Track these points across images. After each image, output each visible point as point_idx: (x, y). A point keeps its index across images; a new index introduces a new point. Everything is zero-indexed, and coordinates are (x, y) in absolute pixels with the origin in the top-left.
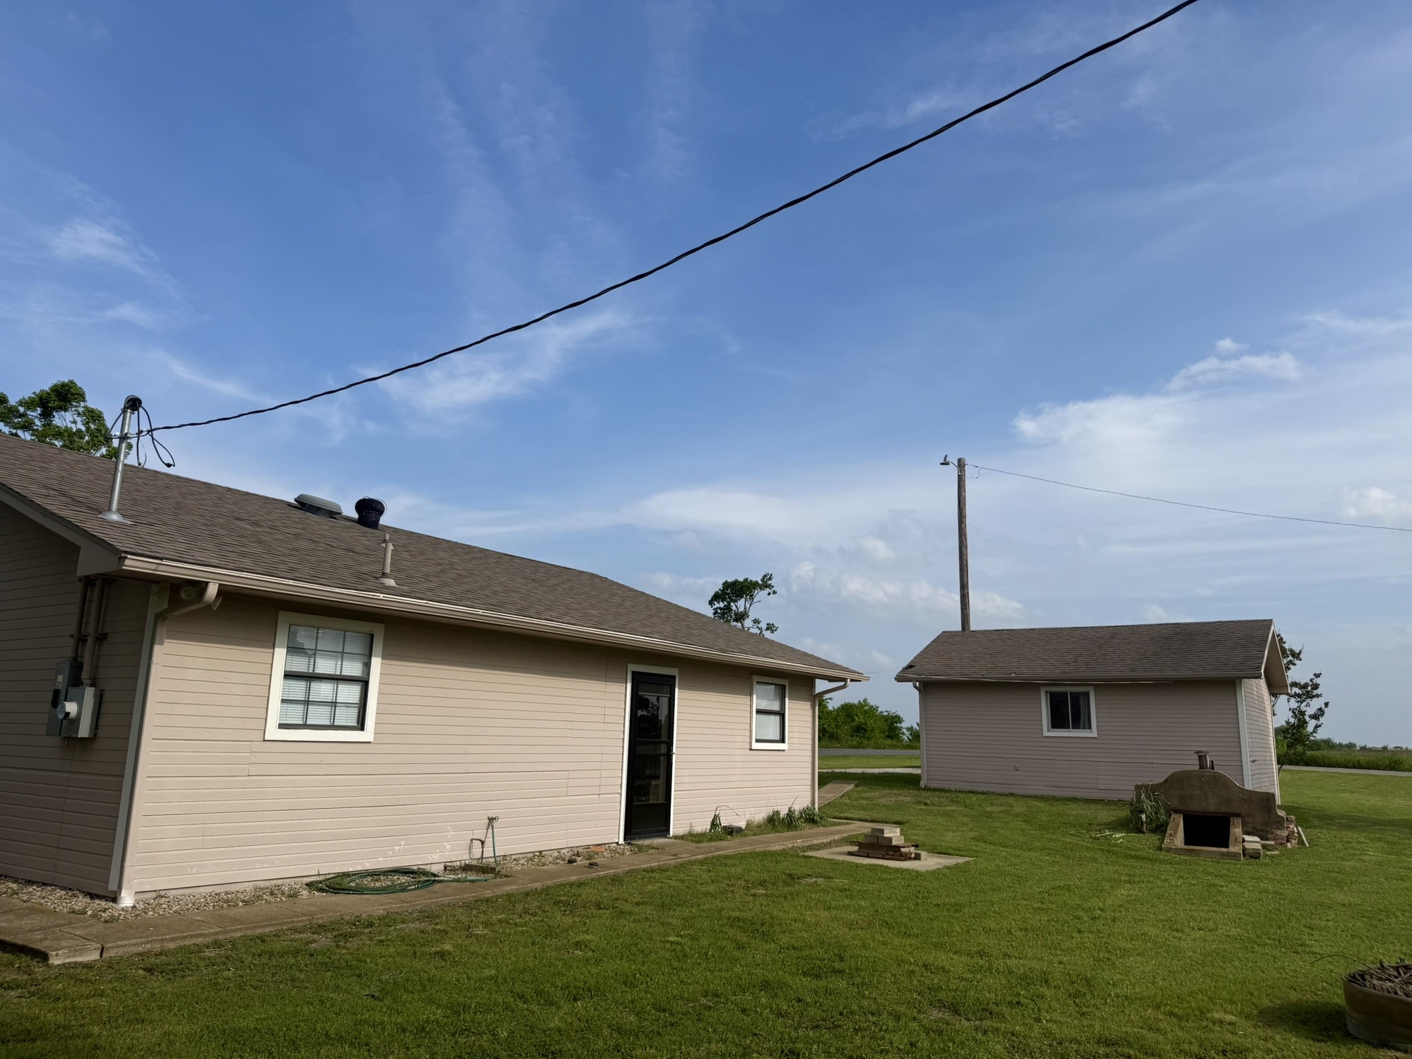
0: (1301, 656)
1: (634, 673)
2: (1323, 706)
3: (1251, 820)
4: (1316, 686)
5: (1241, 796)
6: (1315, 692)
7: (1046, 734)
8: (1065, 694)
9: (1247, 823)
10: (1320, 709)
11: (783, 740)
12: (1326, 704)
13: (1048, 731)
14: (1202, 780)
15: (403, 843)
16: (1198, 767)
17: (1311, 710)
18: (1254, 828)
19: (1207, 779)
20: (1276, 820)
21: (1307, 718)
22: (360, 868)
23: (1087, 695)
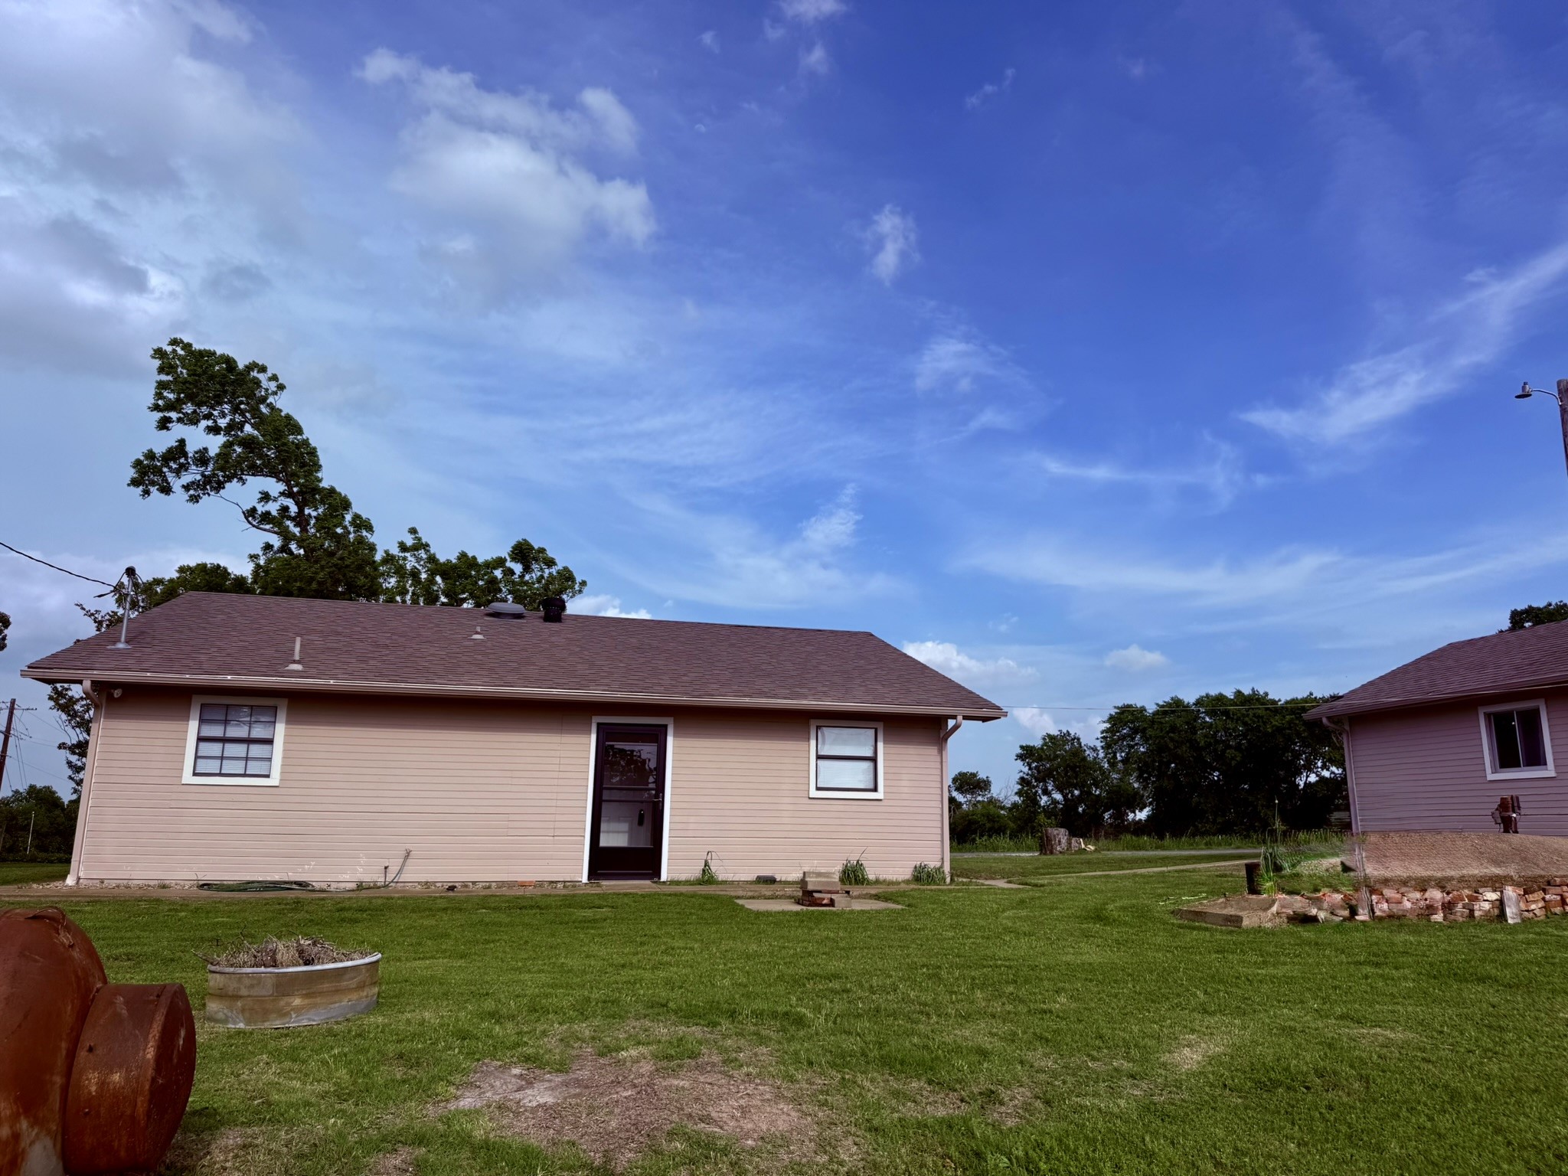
1: (599, 725)
7: (1491, 777)
8: (1510, 716)
11: (875, 789)
13: (1495, 772)
15: (313, 863)
22: (269, 879)
23: (1537, 712)
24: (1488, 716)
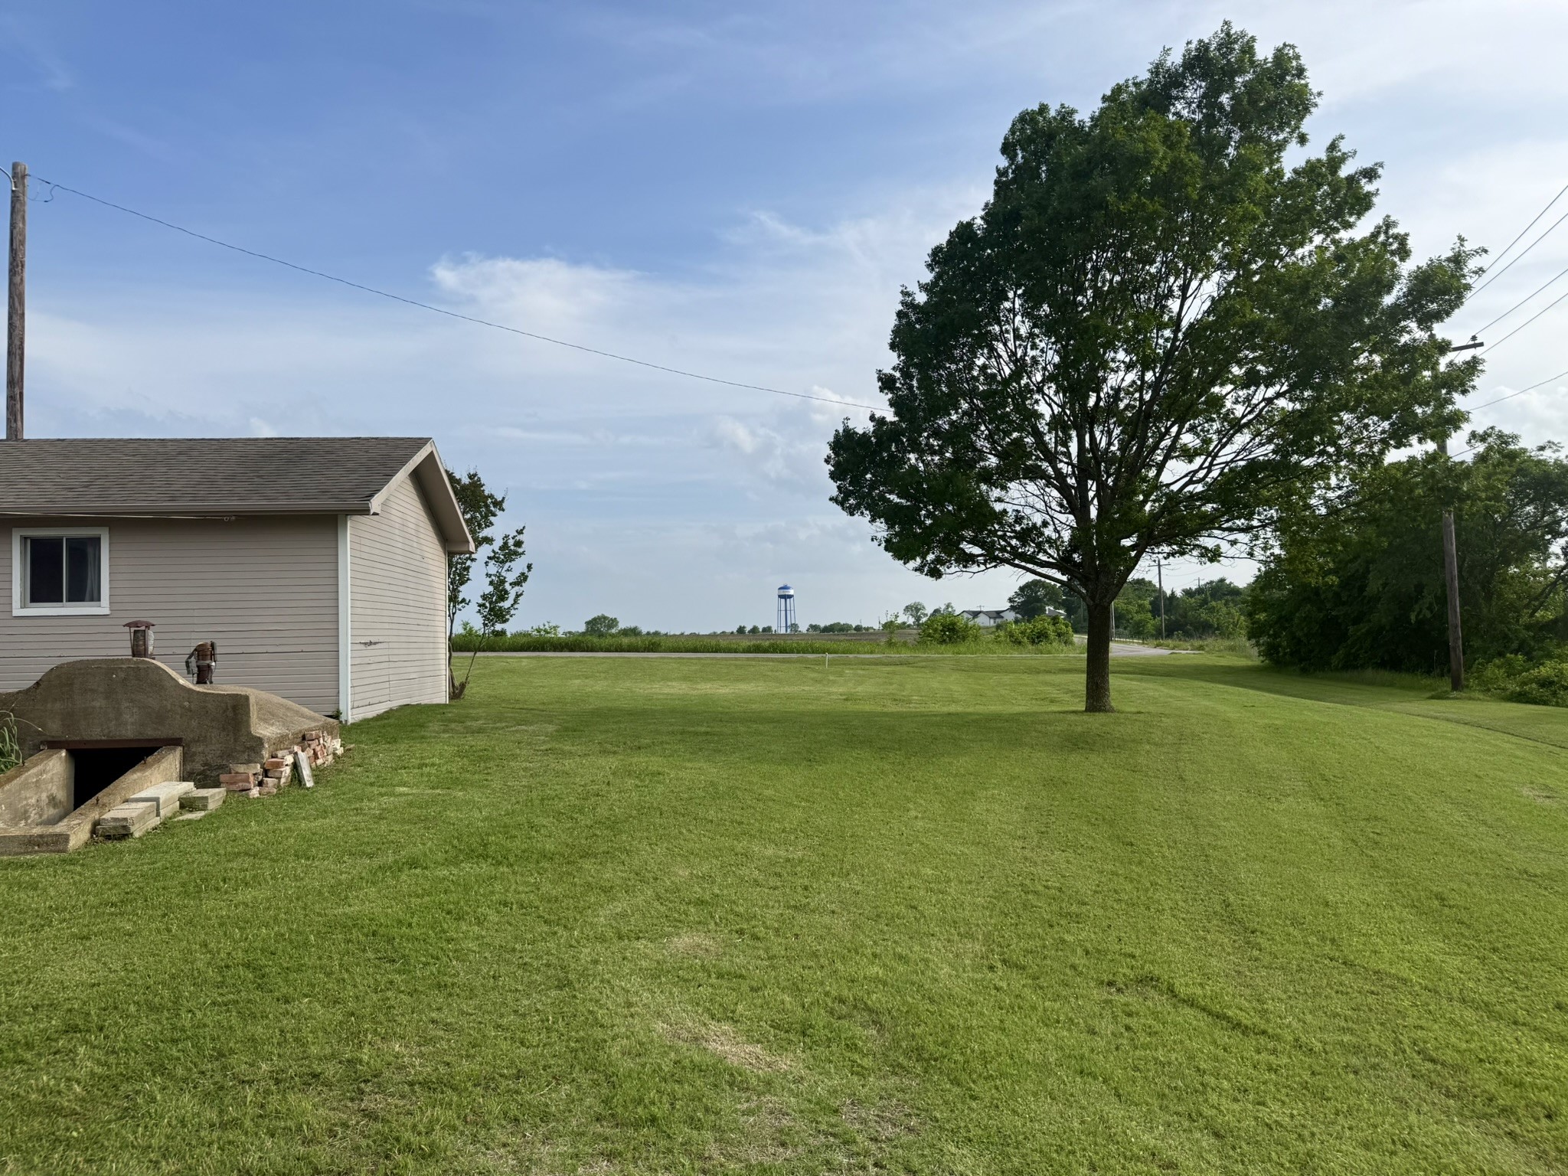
0: (504, 505)
2: (526, 570)
3: (200, 749)
4: (519, 544)
5: (186, 704)
6: (520, 550)
7: (17, 611)
8: (56, 543)
9: (194, 754)
10: (523, 574)
12: (529, 567)
13: (23, 606)
14: (111, 679)
16: (130, 652)
17: (511, 577)
18: (205, 764)
19: (122, 675)
20: (248, 744)
21: (507, 586)
23: (96, 541)
24: (24, 539)
